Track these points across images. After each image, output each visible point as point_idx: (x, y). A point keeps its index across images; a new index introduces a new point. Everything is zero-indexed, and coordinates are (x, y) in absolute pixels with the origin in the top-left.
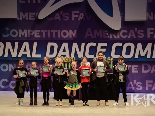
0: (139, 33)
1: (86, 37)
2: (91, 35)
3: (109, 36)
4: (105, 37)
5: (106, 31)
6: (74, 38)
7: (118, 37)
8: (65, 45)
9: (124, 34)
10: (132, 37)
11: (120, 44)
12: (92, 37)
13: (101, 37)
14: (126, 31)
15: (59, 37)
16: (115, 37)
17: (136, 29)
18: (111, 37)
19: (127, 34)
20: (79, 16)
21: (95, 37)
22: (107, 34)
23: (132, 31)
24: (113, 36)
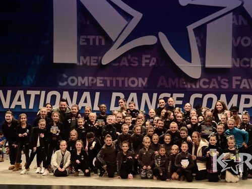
0: (222, 82)
1: (158, 86)
2: (165, 84)
3: (186, 86)
4: (181, 86)
5: (183, 80)
6: (144, 88)
7: (198, 87)
8: (133, 95)
9: (205, 83)
10: (214, 87)
11: (200, 96)
12: (166, 86)
13: (177, 86)
14: (207, 80)
15: (126, 85)
16: (194, 87)
17: (219, 78)
18: (189, 87)
19: (209, 83)
20: (150, 61)
21: (170, 86)
22: (184, 83)
23: (214, 80)
24: (191, 86)
